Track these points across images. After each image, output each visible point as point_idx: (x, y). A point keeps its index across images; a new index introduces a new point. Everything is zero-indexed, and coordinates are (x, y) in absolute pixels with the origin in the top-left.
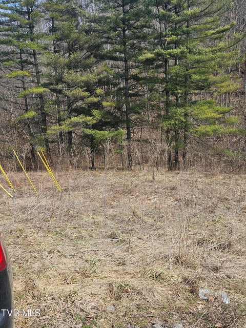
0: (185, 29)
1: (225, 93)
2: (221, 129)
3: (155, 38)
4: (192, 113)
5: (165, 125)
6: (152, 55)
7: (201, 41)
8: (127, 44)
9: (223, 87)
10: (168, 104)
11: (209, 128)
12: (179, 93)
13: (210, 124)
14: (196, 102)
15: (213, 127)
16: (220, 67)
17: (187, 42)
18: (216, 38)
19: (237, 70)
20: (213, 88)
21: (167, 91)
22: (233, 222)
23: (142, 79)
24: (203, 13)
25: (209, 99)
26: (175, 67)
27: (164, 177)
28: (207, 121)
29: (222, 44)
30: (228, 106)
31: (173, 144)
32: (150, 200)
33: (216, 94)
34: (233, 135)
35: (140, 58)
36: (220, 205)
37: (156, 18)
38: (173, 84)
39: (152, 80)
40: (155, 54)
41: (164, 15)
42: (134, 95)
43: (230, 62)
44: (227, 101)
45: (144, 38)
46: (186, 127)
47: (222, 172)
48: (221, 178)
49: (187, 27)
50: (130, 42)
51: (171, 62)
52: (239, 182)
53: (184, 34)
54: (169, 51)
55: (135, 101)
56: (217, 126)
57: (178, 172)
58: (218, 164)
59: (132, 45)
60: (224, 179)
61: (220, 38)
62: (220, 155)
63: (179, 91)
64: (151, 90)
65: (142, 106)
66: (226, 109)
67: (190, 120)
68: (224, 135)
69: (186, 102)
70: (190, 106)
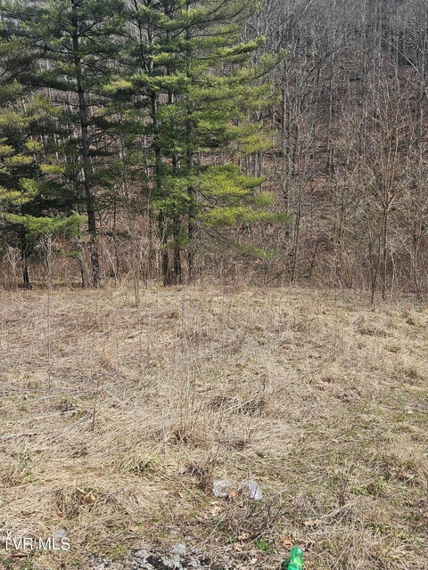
0: (183, 41)
1: (253, 154)
2: (249, 213)
3: (133, 55)
4: (202, 186)
5: (156, 206)
6: (129, 84)
7: (210, 65)
8: (82, 61)
9: (248, 143)
10: (159, 170)
11: (229, 213)
12: (177, 152)
13: (231, 205)
14: (207, 167)
15: (235, 211)
16: (243, 109)
17: (188, 66)
18: (235, 62)
19: (270, 116)
20: (233, 145)
21: (156, 148)
22: (268, 366)
23: (111, 125)
24: (212, 16)
25: (227, 163)
26: (169, 106)
27: (157, 297)
28: (225, 200)
29: (244, 72)
30: (259, 176)
31: (171, 240)
32: (132, 337)
33: (238, 155)
34: (267, 223)
35: (108, 87)
36: (249, 339)
37: (133, 18)
38: (164, 138)
39: (130, 128)
40: (133, 81)
41: (146, 15)
42: (98, 153)
43: (259, 103)
44: (257, 167)
45: (111, 52)
46: (191, 210)
47: (251, 284)
48: (251, 294)
49: (187, 38)
50: (87, 57)
51: (163, 98)
52: (278, 299)
53: (182, 50)
54: (158, 77)
55: (100, 164)
56: (241, 209)
57: (181, 286)
58: (245, 271)
59: (92, 63)
60: (254, 296)
61: (241, 62)
62: (247, 257)
63: (178, 149)
64: (129, 146)
65: (114, 173)
66: (256, 179)
67: (199, 199)
68: (253, 223)
69: (189, 168)
70: (197, 175)
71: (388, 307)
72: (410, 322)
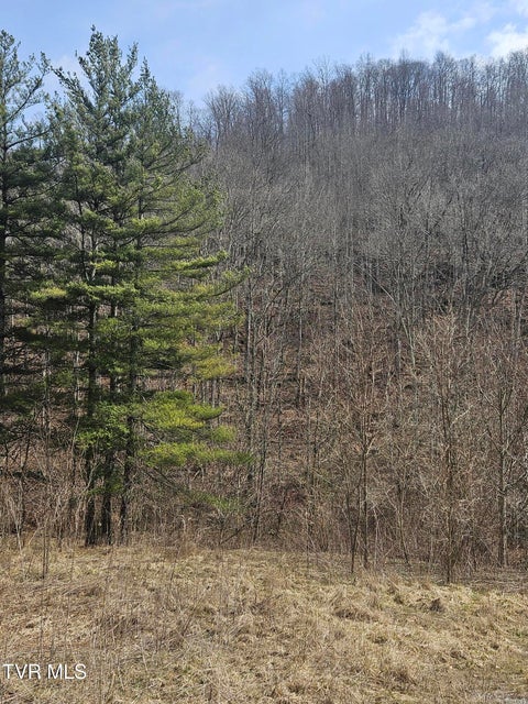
0: (133, 251)
1: (211, 379)
2: (202, 450)
3: (72, 260)
4: (144, 417)
5: (84, 439)
6: (63, 293)
7: (163, 278)
8: (7, 263)
9: (205, 367)
10: (93, 394)
11: (177, 450)
12: (117, 374)
13: (180, 441)
14: (153, 392)
15: (185, 447)
16: (200, 328)
17: (136, 277)
18: (193, 276)
19: (232, 336)
20: (186, 368)
21: (91, 369)
23: (36, 337)
24: (168, 228)
25: (179, 389)
26: (110, 320)
27: (74, 564)
28: (175, 435)
29: (202, 288)
30: (217, 405)
31: (100, 483)
32: (31, 626)
33: (191, 381)
34: (225, 463)
35: (36, 295)
36: (196, 627)
37: (75, 222)
38: (103, 354)
39: (63, 343)
40: (68, 289)
41: (91, 220)
42: (16, 370)
43: (219, 322)
44: (215, 393)
45: (48, 256)
46: (130, 446)
47: (202, 544)
48: (201, 558)
49: (138, 247)
50: (16, 258)
51: (103, 310)
52: (235, 566)
53: (130, 260)
54: (100, 287)
55: (17, 383)
56: (193, 446)
57: (108, 548)
58: (195, 525)
59: (20, 268)
60: (206, 561)
61: (199, 277)
62: (199, 507)
63: (118, 370)
64: (56, 363)
65: (34, 396)
66: (213, 410)
67: (140, 431)
68: (206, 464)
69: (131, 393)
70: (140, 402)
71: (371, 579)
72: (398, 600)
